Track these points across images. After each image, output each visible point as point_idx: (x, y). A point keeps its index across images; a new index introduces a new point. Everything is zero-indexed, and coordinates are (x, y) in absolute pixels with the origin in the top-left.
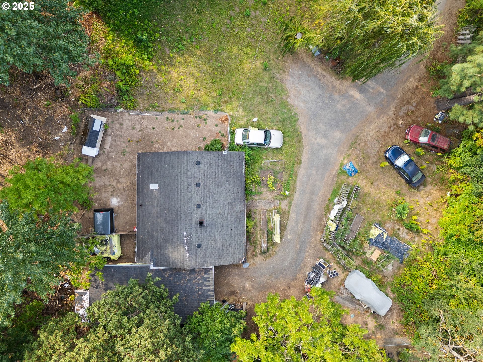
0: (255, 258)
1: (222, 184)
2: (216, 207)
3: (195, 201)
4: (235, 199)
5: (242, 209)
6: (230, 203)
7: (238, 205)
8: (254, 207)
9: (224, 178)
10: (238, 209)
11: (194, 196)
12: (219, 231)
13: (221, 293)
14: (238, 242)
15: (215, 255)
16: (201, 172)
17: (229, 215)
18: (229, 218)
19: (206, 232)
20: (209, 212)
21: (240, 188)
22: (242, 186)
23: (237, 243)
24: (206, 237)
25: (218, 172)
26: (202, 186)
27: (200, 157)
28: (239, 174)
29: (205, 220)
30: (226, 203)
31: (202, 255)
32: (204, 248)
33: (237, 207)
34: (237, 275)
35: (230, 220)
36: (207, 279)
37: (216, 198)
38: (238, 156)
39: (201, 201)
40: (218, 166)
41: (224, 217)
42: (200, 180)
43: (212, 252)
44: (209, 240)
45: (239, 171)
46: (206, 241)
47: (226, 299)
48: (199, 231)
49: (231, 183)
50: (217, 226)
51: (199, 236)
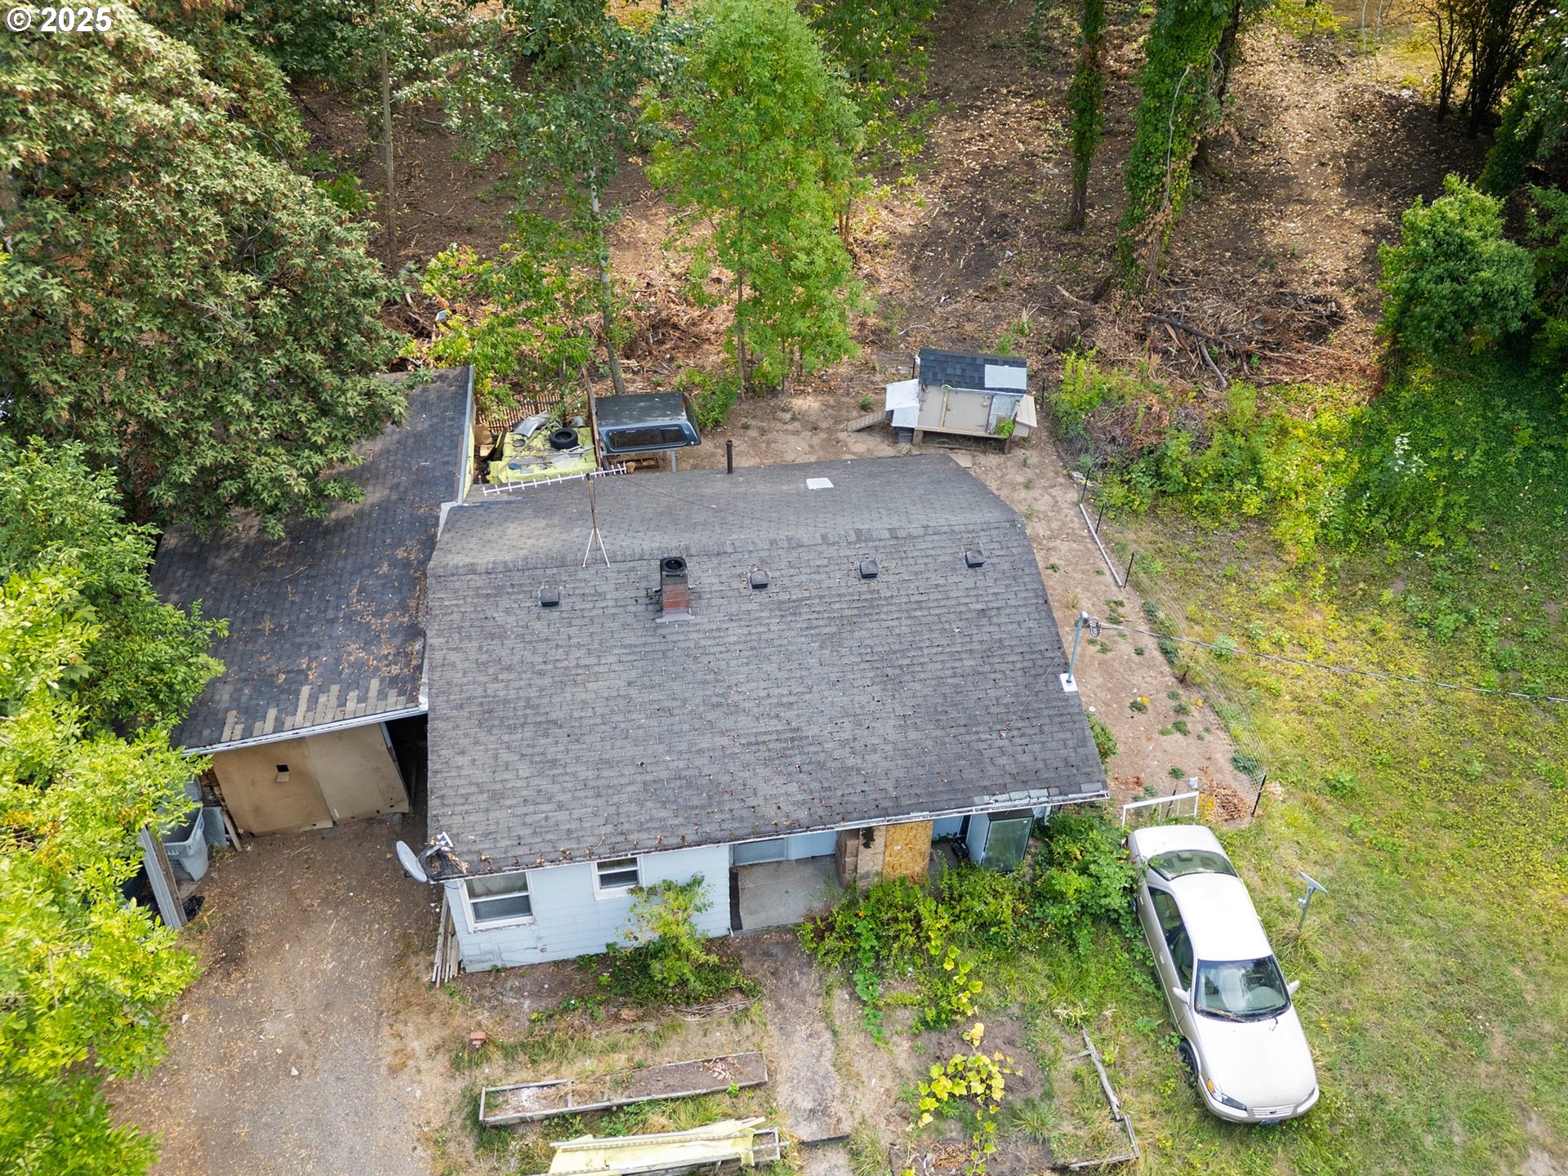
0: (442, 1060)
1: (892, 682)
2: (766, 667)
3: (784, 564)
4: (822, 766)
5: (770, 811)
6: (796, 738)
7: (793, 788)
8: (780, 1007)
9: (927, 691)
10: (765, 790)
11: (805, 556)
12: (633, 692)
13: (247, 886)
14: (562, 816)
15: (492, 687)
16: (935, 579)
17: (725, 741)
18: (705, 742)
19: (625, 626)
20: (735, 633)
21: (889, 786)
22: (906, 802)
23: (561, 807)
24: (596, 628)
25: (956, 656)
26: (863, 586)
27: (1007, 566)
28: (971, 774)
29: (690, 617)
30: (790, 714)
31: (500, 617)
32: (538, 626)
33: (779, 781)
34: (347, 966)
35: (700, 751)
36: (353, 695)
37: (813, 661)
38: (1073, 760)
39: (784, 588)
40: (987, 655)
41: (712, 716)
42: (891, 578)
43: (509, 668)
44: (579, 646)
45: (991, 770)
46: (573, 631)
47: (204, 917)
48: (634, 593)
49: (913, 735)
50: (657, 679)
51: (602, 596)
